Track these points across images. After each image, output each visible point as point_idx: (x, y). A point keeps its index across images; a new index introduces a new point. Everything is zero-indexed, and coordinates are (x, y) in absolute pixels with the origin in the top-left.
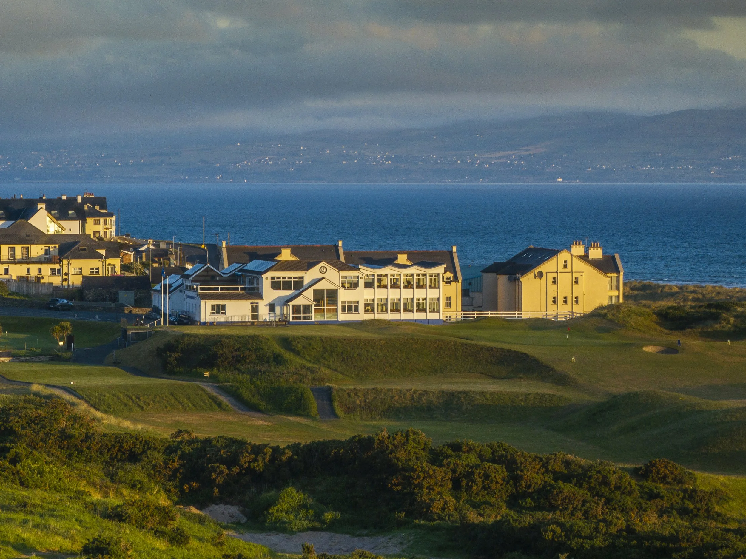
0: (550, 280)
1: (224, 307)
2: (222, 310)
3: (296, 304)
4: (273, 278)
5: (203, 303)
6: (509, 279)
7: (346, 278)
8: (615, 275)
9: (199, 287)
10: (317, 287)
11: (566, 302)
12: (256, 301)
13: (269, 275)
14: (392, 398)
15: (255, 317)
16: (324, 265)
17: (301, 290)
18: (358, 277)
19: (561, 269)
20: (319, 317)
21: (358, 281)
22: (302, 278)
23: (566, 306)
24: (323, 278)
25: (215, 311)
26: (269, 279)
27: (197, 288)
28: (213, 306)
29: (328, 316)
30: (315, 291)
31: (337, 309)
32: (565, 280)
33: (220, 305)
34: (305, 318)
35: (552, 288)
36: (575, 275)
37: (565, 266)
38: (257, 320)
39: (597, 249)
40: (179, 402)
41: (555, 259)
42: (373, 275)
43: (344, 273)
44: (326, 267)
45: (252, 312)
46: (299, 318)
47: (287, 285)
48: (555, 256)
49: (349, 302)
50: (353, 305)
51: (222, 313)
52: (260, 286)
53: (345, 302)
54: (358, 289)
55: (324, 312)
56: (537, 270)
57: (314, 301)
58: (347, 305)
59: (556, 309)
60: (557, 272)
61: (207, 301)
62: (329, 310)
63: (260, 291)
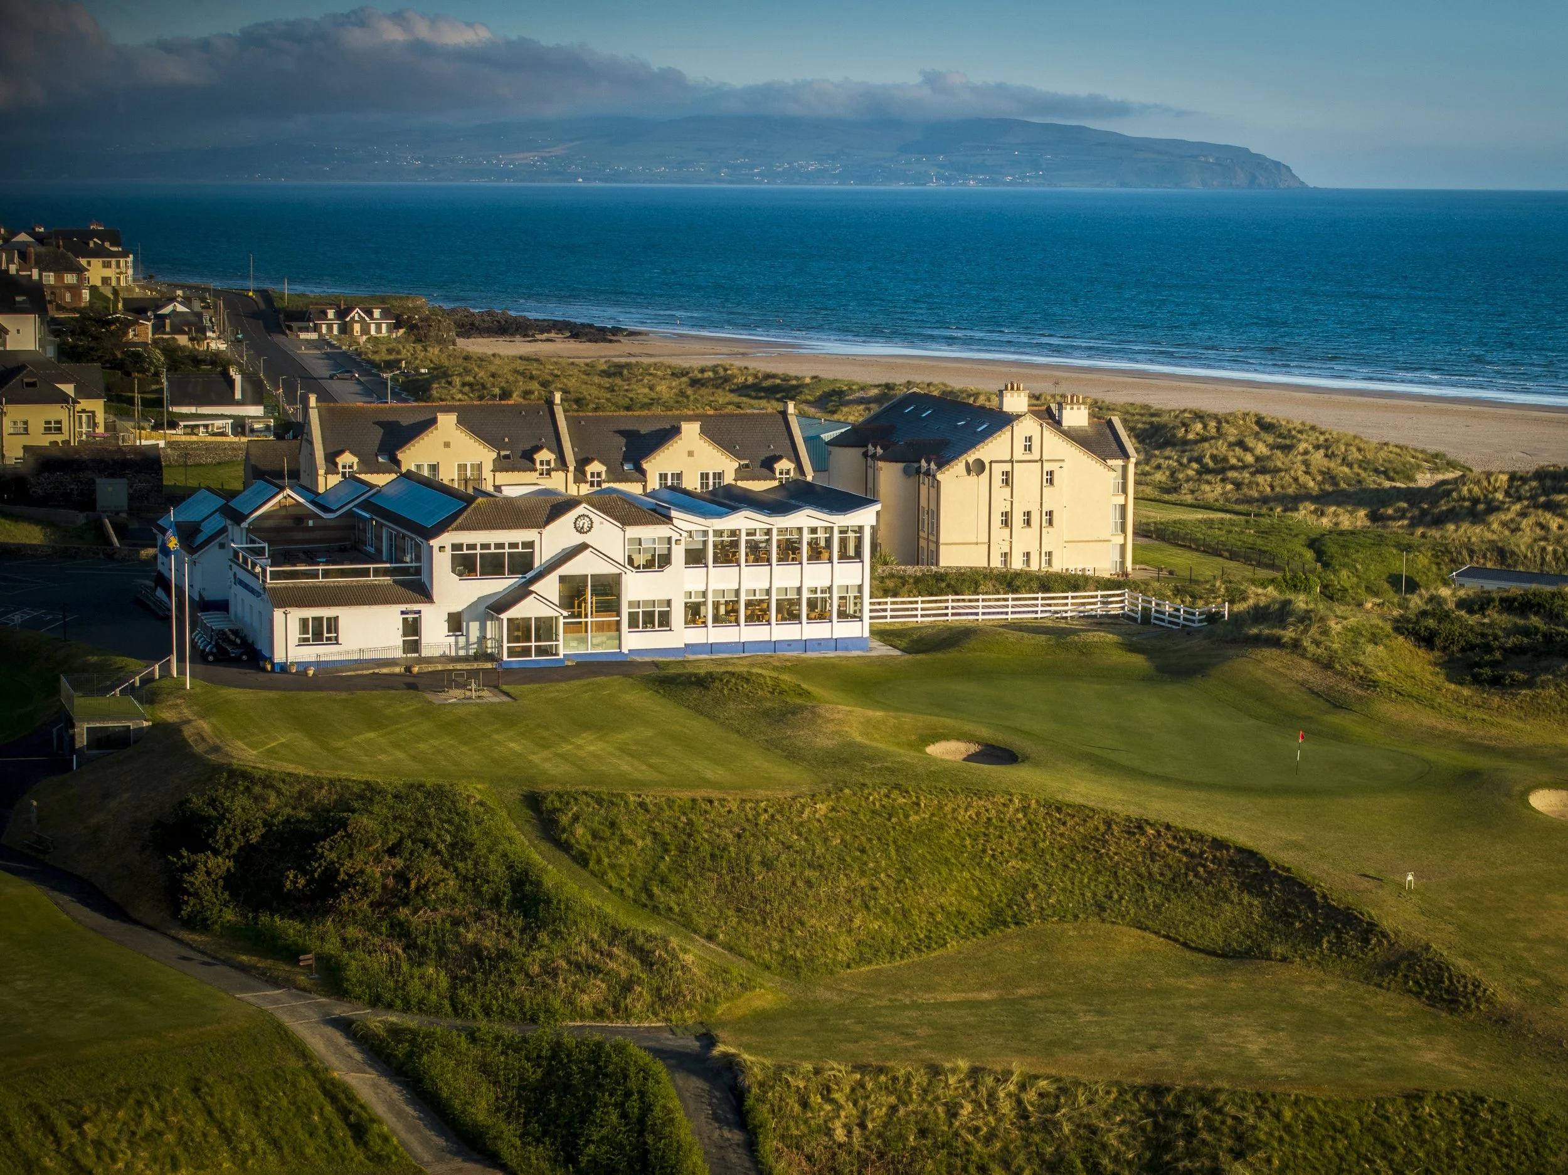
0: (998, 478)
1: (333, 623)
2: (329, 631)
3: (519, 616)
4: (456, 547)
5: (278, 614)
6: (906, 472)
7: (640, 544)
8: (1120, 462)
9: (269, 569)
10: (569, 569)
11: (1028, 523)
12: (416, 607)
13: (447, 539)
14: (952, 1112)
15: (413, 646)
16: (587, 513)
17: (529, 575)
18: (670, 539)
19: (1019, 454)
20: (574, 644)
21: (669, 549)
22: (530, 545)
23: (1028, 530)
24: (583, 547)
25: (310, 636)
26: (448, 549)
27: (264, 571)
28: (304, 622)
29: (595, 641)
30: (562, 579)
31: (618, 623)
32: (1027, 477)
33: (322, 618)
34: (540, 651)
35: (1001, 494)
36: (1048, 467)
37: (1028, 448)
38: (416, 655)
39: (1079, 409)
40: (220, 1126)
41: (1009, 434)
42: (705, 533)
43: (633, 531)
44: (591, 515)
45: (405, 635)
46: (526, 652)
47: (493, 565)
48: (1009, 428)
49: (646, 603)
50: (657, 609)
51: (328, 639)
52: (424, 564)
53: (638, 604)
54: (668, 570)
55: (586, 631)
56: (971, 457)
57: (561, 606)
58: (640, 610)
59: (1008, 538)
60: (1012, 462)
61: (288, 609)
62: (600, 627)
63: (424, 578)
